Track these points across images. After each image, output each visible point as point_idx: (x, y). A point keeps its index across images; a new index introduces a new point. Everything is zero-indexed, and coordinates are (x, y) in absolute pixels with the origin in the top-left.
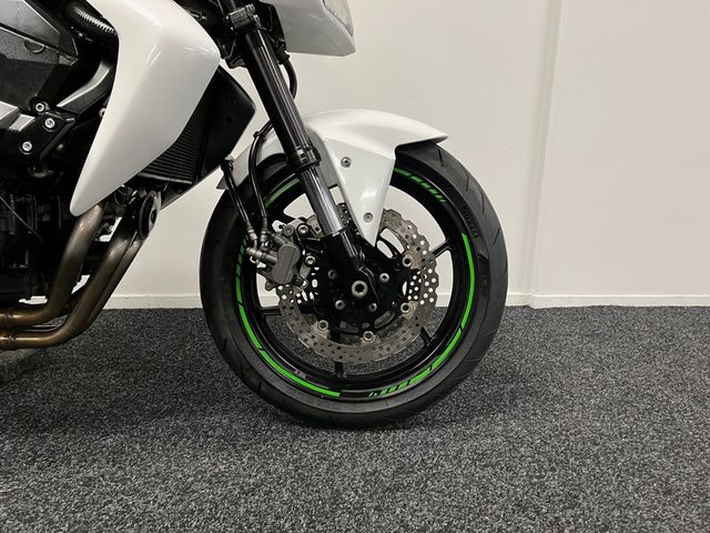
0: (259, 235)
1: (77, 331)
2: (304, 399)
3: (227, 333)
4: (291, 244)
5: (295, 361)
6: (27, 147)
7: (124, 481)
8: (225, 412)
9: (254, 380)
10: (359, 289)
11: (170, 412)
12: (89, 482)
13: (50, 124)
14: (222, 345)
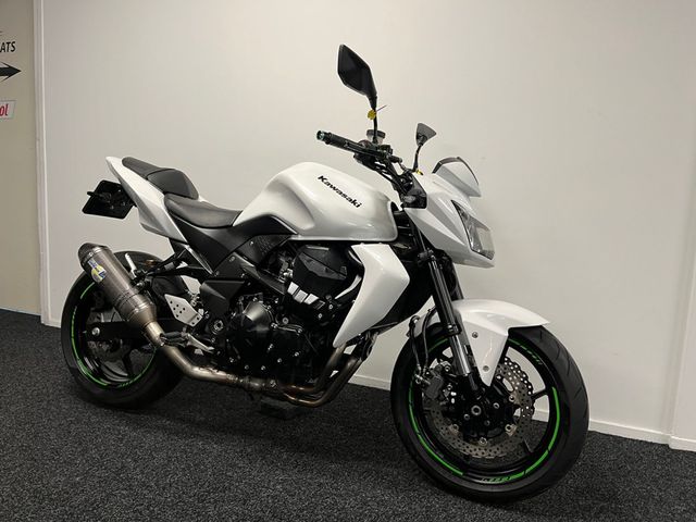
0: (422, 368)
1: (328, 401)
2: (441, 471)
3: (401, 419)
4: (439, 377)
5: (440, 446)
6: (320, 316)
7: (337, 489)
8: (396, 467)
9: (413, 452)
10: (476, 410)
11: (366, 459)
12: (320, 485)
13: (331, 307)
14: (398, 425)
